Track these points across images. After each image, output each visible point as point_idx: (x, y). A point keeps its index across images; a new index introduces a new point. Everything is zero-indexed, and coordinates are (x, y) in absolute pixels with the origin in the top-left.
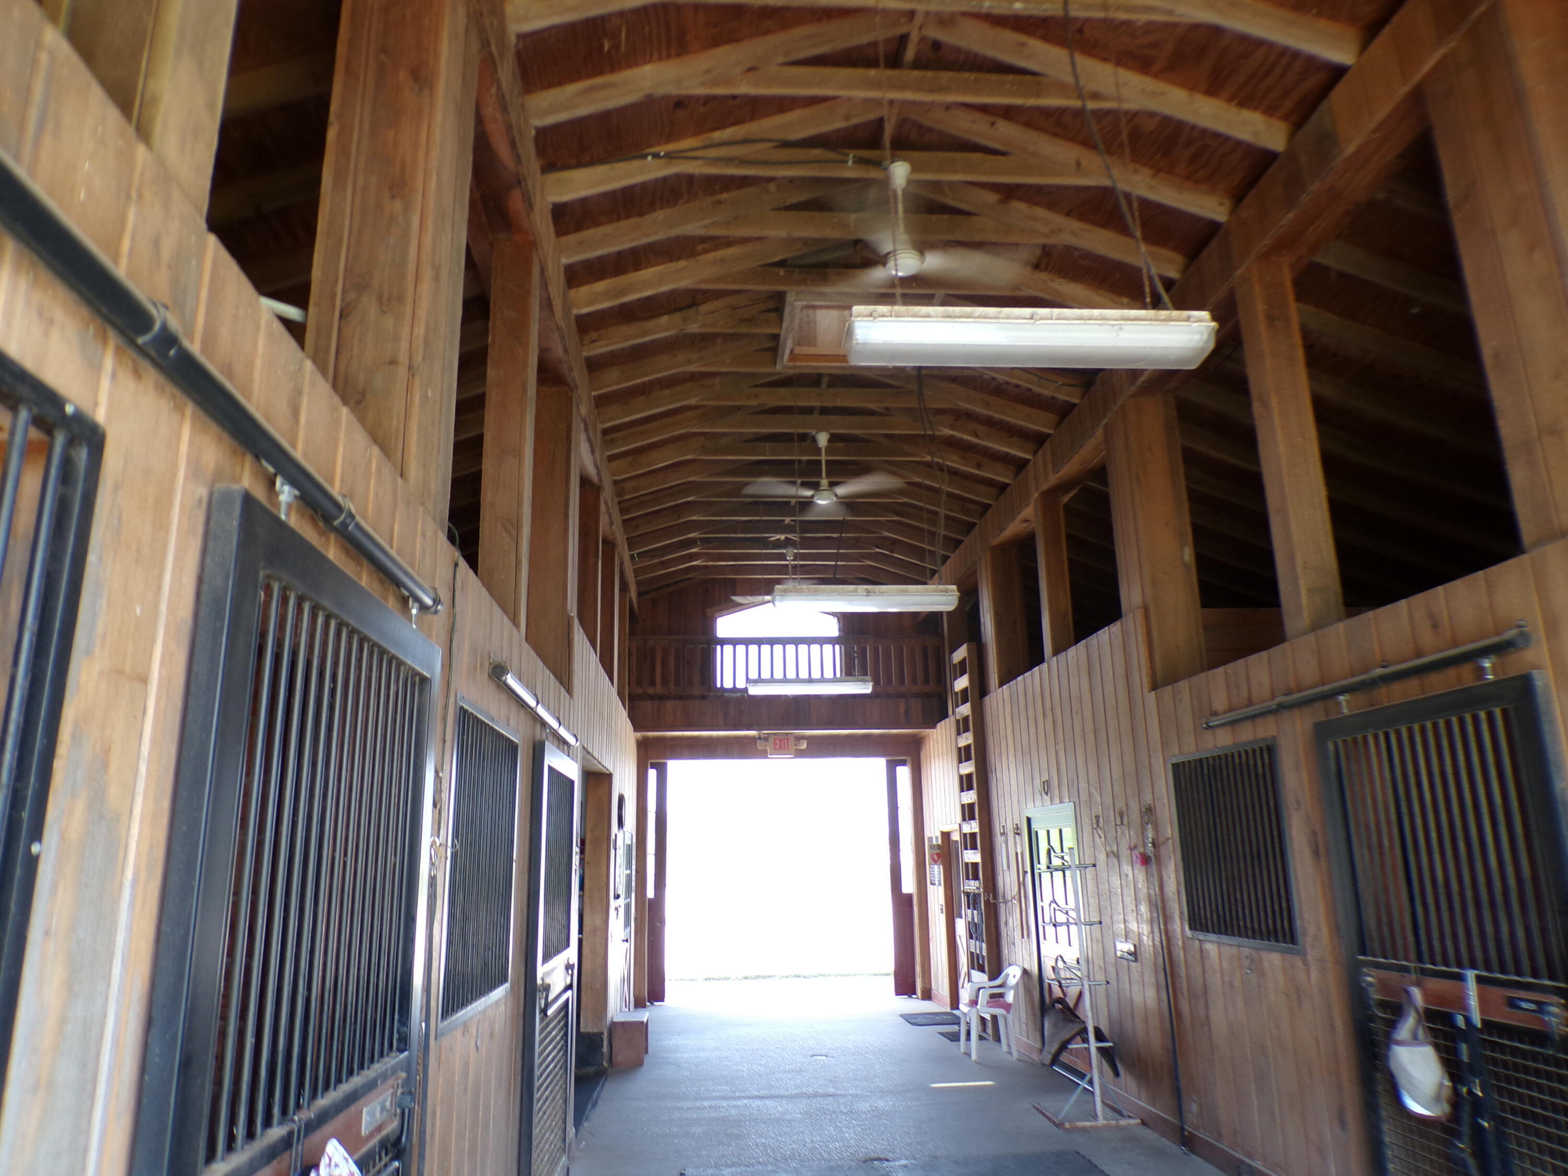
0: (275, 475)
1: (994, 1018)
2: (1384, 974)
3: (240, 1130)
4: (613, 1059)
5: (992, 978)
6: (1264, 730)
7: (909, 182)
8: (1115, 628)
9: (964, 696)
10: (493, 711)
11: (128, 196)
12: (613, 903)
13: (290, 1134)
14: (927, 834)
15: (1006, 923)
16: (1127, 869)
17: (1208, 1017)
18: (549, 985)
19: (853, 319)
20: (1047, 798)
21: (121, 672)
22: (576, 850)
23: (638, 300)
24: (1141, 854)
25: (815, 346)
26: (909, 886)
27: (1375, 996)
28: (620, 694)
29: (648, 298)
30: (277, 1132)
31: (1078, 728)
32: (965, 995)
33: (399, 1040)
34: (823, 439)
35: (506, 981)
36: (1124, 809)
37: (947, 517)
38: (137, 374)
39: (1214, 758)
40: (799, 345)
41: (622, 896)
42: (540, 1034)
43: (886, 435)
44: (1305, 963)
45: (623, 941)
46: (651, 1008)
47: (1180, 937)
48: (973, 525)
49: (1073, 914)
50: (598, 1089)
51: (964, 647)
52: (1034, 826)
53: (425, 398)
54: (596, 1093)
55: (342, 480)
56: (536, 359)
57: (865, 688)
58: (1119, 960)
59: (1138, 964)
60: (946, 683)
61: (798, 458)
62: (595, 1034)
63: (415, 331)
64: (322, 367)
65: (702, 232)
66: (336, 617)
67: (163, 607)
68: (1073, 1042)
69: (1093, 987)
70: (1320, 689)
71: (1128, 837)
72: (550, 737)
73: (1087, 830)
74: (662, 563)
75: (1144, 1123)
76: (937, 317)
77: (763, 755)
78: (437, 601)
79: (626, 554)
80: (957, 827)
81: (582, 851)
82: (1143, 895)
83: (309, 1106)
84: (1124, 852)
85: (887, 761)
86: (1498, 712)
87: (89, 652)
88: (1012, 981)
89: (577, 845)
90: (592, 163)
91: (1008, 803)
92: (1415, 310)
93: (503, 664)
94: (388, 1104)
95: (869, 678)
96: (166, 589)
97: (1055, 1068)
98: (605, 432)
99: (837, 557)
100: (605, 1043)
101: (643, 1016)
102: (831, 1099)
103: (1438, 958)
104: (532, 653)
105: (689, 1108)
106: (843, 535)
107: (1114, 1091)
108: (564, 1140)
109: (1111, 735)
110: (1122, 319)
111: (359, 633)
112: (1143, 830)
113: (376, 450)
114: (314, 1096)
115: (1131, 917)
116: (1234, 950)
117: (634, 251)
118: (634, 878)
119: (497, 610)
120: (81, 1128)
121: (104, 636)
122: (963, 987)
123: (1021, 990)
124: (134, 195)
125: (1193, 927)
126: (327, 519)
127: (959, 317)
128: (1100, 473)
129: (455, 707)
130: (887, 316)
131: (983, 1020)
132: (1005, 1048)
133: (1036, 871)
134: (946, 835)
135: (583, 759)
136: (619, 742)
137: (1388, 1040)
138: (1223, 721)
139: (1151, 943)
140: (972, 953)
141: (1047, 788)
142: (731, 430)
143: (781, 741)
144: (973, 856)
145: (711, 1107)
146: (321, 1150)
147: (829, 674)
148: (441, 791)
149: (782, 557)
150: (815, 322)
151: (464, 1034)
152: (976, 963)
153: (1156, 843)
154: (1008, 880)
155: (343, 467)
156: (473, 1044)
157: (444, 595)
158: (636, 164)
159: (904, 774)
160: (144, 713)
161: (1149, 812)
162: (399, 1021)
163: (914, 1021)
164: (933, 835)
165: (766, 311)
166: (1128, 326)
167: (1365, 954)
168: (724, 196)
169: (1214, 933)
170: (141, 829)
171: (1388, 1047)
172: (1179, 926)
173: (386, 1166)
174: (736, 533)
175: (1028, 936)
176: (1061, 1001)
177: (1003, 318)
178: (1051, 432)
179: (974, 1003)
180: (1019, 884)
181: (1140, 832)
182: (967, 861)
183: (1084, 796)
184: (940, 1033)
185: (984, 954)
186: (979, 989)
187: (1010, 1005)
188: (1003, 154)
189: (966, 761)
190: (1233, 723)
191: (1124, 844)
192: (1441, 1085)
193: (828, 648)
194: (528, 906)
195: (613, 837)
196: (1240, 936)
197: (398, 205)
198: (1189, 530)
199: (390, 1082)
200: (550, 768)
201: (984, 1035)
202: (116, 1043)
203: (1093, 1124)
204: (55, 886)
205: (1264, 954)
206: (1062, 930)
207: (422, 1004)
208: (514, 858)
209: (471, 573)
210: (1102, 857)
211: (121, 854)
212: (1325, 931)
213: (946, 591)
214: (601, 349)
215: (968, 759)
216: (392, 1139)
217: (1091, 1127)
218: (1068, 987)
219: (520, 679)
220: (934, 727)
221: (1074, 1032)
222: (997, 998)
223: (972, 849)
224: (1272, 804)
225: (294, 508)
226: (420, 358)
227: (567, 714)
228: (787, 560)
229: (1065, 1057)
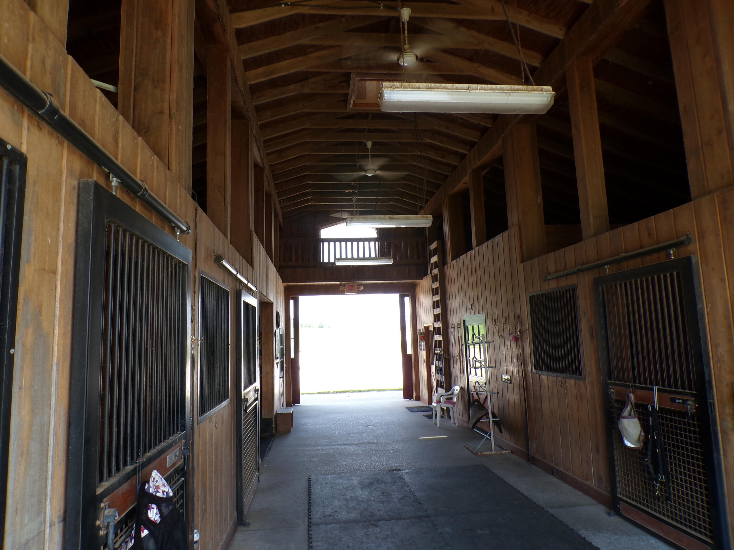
0: (109, 173)
1: (448, 408)
2: (618, 388)
3: (113, 468)
4: (277, 429)
5: (447, 391)
6: (571, 281)
7: (410, 18)
8: (505, 234)
9: (435, 265)
10: (217, 277)
11: (28, 39)
12: (275, 362)
13: (136, 468)
14: (418, 328)
15: (454, 367)
16: (508, 343)
17: (542, 407)
18: (247, 399)
19: (383, 89)
20: (473, 312)
21: (45, 270)
22: (257, 338)
23: (279, 77)
24: (514, 336)
25: (365, 99)
26: (410, 351)
27: (614, 397)
28: (276, 266)
29: (284, 76)
30: (129, 468)
31: (487, 280)
32: (435, 398)
33: (181, 426)
34: (369, 145)
35: (228, 398)
36: (507, 316)
37: (428, 181)
38: (40, 128)
39: (548, 294)
40: (357, 99)
41: (279, 358)
42: (244, 421)
43: (399, 142)
44: (585, 383)
45: (280, 377)
46: (294, 407)
47: (530, 373)
48: (440, 185)
49: (483, 363)
50: (271, 443)
51: (436, 242)
52: (467, 324)
53: (178, 129)
54: (270, 445)
55: (141, 173)
56: (230, 107)
57: (389, 262)
58: (503, 383)
59: (512, 385)
60: (427, 259)
61: (357, 153)
62: (268, 419)
63: (171, 96)
64: (127, 118)
65: (309, 43)
66: (142, 239)
67: (61, 238)
68: (482, 418)
69: (491, 395)
70: (597, 263)
71: (508, 329)
72: (244, 288)
73: (491, 326)
74: (294, 204)
75: (512, 452)
76: (423, 88)
77: (343, 293)
78: (188, 228)
79: (277, 200)
80: (432, 324)
81: (260, 338)
82: (515, 355)
83: (143, 456)
84: (507, 336)
85: (400, 295)
86: (675, 273)
87: (28, 261)
88: (456, 392)
89: (258, 336)
90: (255, 8)
91: (455, 314)
92: (650, 83)
93: (221, 255)
94: (178, 454)
95: (391, 257)
96: (61, 230)
97: (474, 429)
98: (265, 141)
99: (376, 200)
100: (274, 422)
101: (291, 410)
102: (375, 445)
103: (642, 381)
104: (234, 249)
105: (312, 450)
106: (379, 190)
107: (500, 439)
108: (257, 465)
109: (502, 282)
110: (511, 90)
111: (153, 245)
112: (516, 326)
113: (155, 157)
114: (145, 452)
115: (509, 364)
116: (555, 378)
117: (276, 52)
118: (284, 349)
119: (217, 230)
120: (43, 470)
121: (35, 253)
122: (434, 395)
123: (460, 396)
124: (31, 39)
125: (536, 368)
126: (135, 192)
127: (434, 89)
128: (500, 160)
129: (199, 277)
130: (399, 88)
131: (443, 409)
132: (452, 421)
133: (467, 344)
134: (427, 328)
135: (259, 296)
136: (276, 288)
137: (619, 416)
138: (553, 277)
139: (518, 376)
140: (438, 380)
141: (472, 307)
142: (325, 140)
143: (351, 286)
144: (439, 338)
145: (322, 449)
146: (150, 475)
147: (373, 256)
148: (194, 315)
149: (351, 200)
150: (365, 87)
151: (210, 422)
152: (440, 384)
153: (521, 332)
154: (454, 348)
155: (140, 166)
156: (214, 426)
157: (192, 225)
158: (276, 8)
159: (407, 300)
160: (56, 288)
161: (518, 318)
162: (180, 418)
163: (412, 410)
164: (421, 328)
165: (341, 82)
166: (514, 94)
167: (611, 380)
168: (320, 24)
169: (545, 371)
170: (58, 340)
171: (619, 419)
172: (530, 368)
173: (178, 480)
174: (329, 190)
175: (464, 372)
176: (477, 401)
177: (455, 89)
178: (477, 141)
179: (438, 402)
180: (460, 350)
181: (514, 327)
182: (436, 340)
183: (489, 311)
184: (423, 415)
185: (444, 381)
186: (441, 396)
187: (455, 403)
188: (456, 3)
189: (436, 295)
190: (557, 278)
191: (507, 332)
192: (640, 435)
193: (372, 243)
194: (237, 364)
195: (274, 331)
196: (557, 372)
197: (159, 33)
198: (540, 188)
199: (178, 444)
200: (244, 301)
201: (443, 416)
202: (56, 434)
203: (490, 453)
204: (22, 367)
205: (567, 380)
206: (479, 370)
207: (190, 411)
208: (229, 343)
209: (204, 213)
210: (497, 338)
211: (51, 352)
212: (594, 370)
213: (427, 218)
214: (262, 101)
215: (437, 294)
216: (181, 468)
217: (489, 454)
218: (480, 395)
219: (229, 262)
220: (422, 279)
221: (483, 414)
222: (449, 400)
223: (438, 334)
224: (573, 314)
225: (119, 187)
226: (174, 110)
227: (251, 278)
228: (353, 202)
229: (478, 425)
